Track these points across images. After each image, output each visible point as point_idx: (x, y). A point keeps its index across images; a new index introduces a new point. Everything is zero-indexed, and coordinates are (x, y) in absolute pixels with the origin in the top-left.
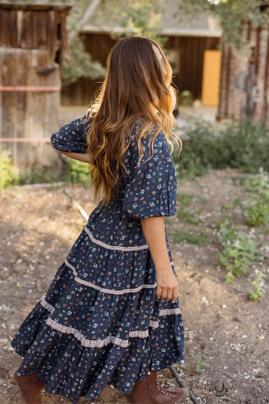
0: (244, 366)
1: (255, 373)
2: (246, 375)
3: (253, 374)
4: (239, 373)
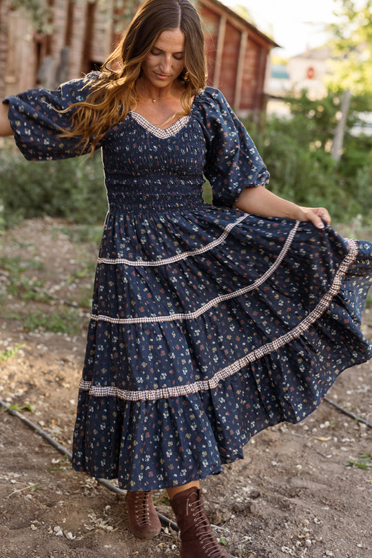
0: (229, 486)
1: (247, 493)
2: (237, 497)
3: (245, 494)
4: (227, 495)
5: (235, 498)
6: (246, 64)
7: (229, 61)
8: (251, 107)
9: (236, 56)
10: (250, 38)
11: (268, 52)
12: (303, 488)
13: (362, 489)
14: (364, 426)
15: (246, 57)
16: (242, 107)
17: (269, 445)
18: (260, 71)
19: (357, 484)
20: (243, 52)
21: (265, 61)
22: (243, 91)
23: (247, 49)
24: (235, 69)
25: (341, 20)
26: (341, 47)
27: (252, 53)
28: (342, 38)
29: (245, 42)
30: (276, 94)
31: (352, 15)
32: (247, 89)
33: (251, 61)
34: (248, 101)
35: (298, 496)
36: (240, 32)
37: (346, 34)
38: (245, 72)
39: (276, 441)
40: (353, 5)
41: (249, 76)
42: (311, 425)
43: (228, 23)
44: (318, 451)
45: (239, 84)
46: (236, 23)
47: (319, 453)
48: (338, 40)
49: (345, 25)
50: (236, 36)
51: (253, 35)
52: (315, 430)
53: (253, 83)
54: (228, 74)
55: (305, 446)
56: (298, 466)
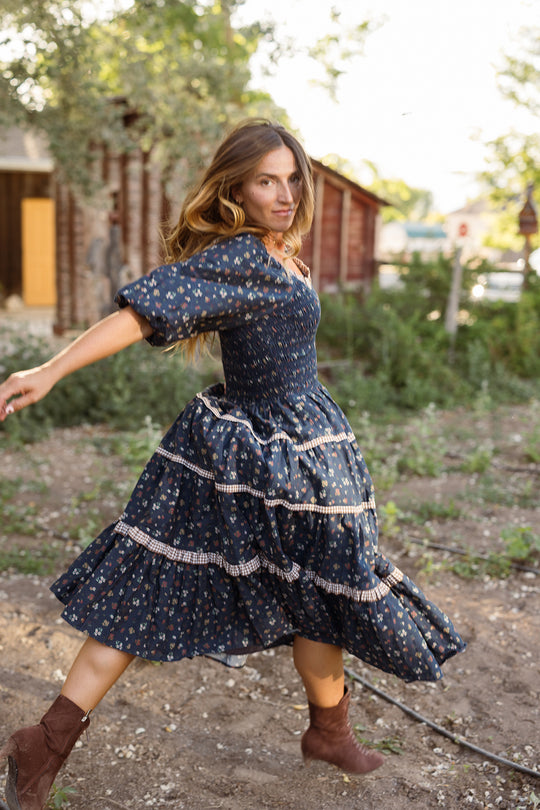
0: (144, 784)
1: (165, 793)
2: (148, 799)
3: (161, 794)
4: (136, 797)
5: (146, 800)
6: (351, 229)
7: (330, 226)
8: (361, 277)
9: (339, 220)
10: (354, 198)
11: (376, 212)
12: (242, 782)
13: (324, 779)
14: (359, 686)
15: (351, 220)
16: (351, 277)
17: (223, 720)
18: (368, 236)
19: (319, 773)
20: (346, 214)
21: (374, 222)
22: (349, 258)
23: (352, 210)
24: (338, 234)
25: (494, 167)
26: (496, 198)
27: (358, 215)
28: (497, 188)
29: (348, 203)
30: (388, 258)
31: (508, 161)
32: (356, 258)
33: (357, 224)
34: (357, 270)
35: (233, 794)
36: (341, 192)
37: (502, 182)
38: (351, 236)
39: (233, 714)
40: (506, 149)
41: (356, 241)
42: (293, 687)
43: (327, 183)
44: (285, 725)
45: (345, 252)
46: (336, 182)
47: (285, 729)
48: (490, 190)
49: (499, 173)
50: (336, 197)
51: (356, 193)
52: (295, 694)
53: (362, 249)
54: (331, 241)
55: (273, 719)
56: (248, 750)
